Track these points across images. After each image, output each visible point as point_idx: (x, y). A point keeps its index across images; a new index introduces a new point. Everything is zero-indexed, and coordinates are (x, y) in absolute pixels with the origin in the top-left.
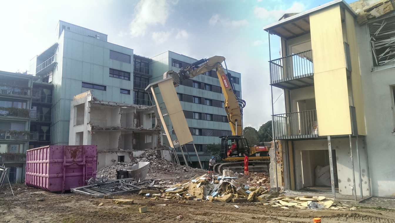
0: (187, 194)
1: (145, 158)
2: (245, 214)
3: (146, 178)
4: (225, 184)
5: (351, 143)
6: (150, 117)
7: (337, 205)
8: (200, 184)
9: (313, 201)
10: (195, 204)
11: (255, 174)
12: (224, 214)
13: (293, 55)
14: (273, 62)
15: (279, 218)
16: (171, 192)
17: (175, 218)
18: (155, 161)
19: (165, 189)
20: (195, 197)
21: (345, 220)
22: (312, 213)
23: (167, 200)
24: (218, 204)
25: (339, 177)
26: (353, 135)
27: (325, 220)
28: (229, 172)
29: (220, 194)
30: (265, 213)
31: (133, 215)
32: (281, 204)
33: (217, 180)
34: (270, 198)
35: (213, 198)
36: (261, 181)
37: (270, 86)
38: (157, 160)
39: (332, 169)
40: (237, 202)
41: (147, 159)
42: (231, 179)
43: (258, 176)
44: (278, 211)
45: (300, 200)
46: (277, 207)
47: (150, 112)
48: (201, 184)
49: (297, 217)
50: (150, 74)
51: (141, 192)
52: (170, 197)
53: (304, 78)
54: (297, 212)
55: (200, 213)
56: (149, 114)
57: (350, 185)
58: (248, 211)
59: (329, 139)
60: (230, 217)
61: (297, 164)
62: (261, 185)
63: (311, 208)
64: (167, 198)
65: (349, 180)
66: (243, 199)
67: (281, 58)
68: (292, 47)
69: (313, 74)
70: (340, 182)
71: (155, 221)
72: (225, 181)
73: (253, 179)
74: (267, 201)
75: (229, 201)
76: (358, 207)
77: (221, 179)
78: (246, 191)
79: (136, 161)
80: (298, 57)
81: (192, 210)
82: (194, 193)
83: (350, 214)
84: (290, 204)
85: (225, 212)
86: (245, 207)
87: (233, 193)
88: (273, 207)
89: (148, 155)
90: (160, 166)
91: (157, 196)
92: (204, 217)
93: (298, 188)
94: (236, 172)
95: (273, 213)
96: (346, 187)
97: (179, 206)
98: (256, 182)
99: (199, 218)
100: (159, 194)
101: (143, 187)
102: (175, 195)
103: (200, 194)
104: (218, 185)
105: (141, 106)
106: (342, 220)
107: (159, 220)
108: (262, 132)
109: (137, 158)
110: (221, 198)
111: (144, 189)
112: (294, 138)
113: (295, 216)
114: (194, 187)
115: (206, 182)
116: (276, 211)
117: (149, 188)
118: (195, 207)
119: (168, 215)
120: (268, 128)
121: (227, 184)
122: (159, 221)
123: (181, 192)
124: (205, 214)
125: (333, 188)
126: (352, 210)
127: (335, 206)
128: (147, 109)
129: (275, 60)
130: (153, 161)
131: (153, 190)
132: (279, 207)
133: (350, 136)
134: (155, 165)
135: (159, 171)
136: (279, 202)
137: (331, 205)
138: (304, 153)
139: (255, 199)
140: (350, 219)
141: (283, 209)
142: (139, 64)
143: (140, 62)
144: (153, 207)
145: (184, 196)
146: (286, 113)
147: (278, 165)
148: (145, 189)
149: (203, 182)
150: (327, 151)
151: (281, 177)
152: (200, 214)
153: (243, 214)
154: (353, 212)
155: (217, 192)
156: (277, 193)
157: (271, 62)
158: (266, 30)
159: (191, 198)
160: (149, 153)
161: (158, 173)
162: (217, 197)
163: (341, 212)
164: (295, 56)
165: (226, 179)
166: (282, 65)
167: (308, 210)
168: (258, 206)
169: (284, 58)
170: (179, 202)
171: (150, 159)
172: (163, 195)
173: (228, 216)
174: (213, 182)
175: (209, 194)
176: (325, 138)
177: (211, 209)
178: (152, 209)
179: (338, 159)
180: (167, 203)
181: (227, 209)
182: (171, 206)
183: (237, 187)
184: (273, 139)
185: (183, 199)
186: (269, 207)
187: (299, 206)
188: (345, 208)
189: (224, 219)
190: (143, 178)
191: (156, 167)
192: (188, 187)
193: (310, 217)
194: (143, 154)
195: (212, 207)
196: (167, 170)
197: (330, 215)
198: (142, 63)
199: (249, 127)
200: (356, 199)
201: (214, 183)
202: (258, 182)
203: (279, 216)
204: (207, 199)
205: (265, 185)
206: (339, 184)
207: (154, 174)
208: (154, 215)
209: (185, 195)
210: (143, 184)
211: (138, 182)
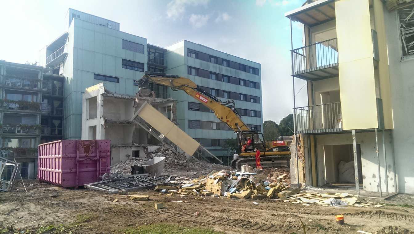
0: (205, 191)
1: (160, 154)
2: (264, 210)
3: (162, 174)
4: (243, 180)
5: (377, 137)
6: (166, 111)
7: (361, 202)
8: (217, 180)
9: (336, 198)
10: (212, 200)
11: (276, 170)
12: (243, 211)
13: (316, 44)
14: (295, 51)
15: (300, 215)
16: (187, 188)
17: (192, 214)
18: (171, 156)
19: (182, 185)
20: (213, 193)
21: (369, 217)
22: (334, 210)
23: (184, 197)
24: (237, 201)
25: (364, 173)
26: (380, 129)
27: (349, 217)
28: (248, 167)
29: (238, 190)
30: (285, 210)
31: (148, 211)
32: (302, 201)
33: (235, 176)
34: (290, 195)
35: (231, 194)
36: (281, 177)
37: (292, 77)
38: (173, 155)
39: (356, 164)
40: (256, 198)
41: (162, 154)
42: (250, 175)
43: (278, 172)
44: (299, 208)
45: (322, 197)
46: (298, 204)
47: (164, 106)
48: (219, 180)
49: (318, 214)
50: (165, 65)
51: (157, 188)
52: (186, 193)
53: (328, 68)
54: (319, 210)
55: (218, 209)
56: (165, 108)
57: (375, 181)
58: (267, 208)
59: (354, 133)
60: (249, 213)
61: (319, 160)
62: (281, 181)
63: (334, 205)
64: (184, 195)
65: (374, 176)
66: (263, 195)
67: (304, 47)
68: (317, 35)
69: (338, 64)
70: (364, 179)
71: (172, 218)
72: (243, 177)
73: (273, 175)
74: (288, 197)
75: (248, 197)
76: (383, 204)
77: (239, 175)
78: (266, 187)
79: (151, 156)
80: (322, 45)
81: (209, 206)
82: (211, 189)
83: (374, 212)
84: (311, 201)
85: (244, 209)
86: (265, 204)
87: (251, 189)
88: (293, 204)
89: (163, 150)
90: (176, 161)
91: (173, 192)
92: (222, 213)
93: (320, 184)
94: (255, 167)
95: (293, 210)
96: (370, 184)
97: (196, 202)
98: (276, 178)
99: (217, 214)
100: (176, 191)
101: (159, 182)
102: (192, 191)
103: (218, 190)
104: (236, 181)
105: (156, 98)
106: (366, 217)
107: (176, 216)
108: (283, 126)
109: (153, 153)
110: (240, 195)
111: (159, 185)
112: (316, 132)
113: (317, 213)
114: (211, 184)
115: (223, 178)
116: (297, 208)
117: (165, 184)
118: (213, 204)
119: (184, 212)
120: (289, 122)
121: (246, 181)
122: (175, 218)
123: (197, 189)
124: (223, 211)
125: (357, 184)
126: (377, 208)
127: (359, 203)
128: (163, 102)
129: (297, 49)
130: (169, 156)
131: (170, 186)
132: (300, 203)
133: (376, 129)
134: (171, 160)
135: (175, 166)
136: (300, 199)
137: (355, 202)
138: (327, 148)
139: (274, 195)
140: (375, 217)
141: (305, 206)
142: (153, 54)
143: (154, 52)
144: (169, 203)
145: (201, 193)
146: (309, 105)
147: (299, 160)
148: (161, 185)
149: (221, 178)
150: (352, 146)
151: (303, 173)
152: (217, 211)
153: (262, 210)
154: (378, 210)
155: (235, 188)
156: (297, 189)
157: (293, 51)
158: (288, 17)
159: (209, 195)
160: (165, 148)
161: (174, 169)
162: (235, 193)
163: (365, 209)
164: (319, 44)
165: (244, 175)
166: (305, 55)
167: (331, 207)
168: (278, 203)
169: (307, 47)
170: (196, 199)
171: (166, 154)
172: (180, 191)
173: (247, 213)
174: (231, 177)
175: (227, 190)
176: (350, 132)
177: (230, 205)
178: (169, 205)
179: (363, 154)
180: (183, 199)
181: (246, 206)
182: (187, 202)
183: (257, 183)
184: (295, 133)
185: (200, 195)
186: (290, 204)
187: (321, 203)
188: (370, 205)
189: (242, 216)
190: (159, 174)
191: (172, 162)
192: (206, 183)
193: (332, 214)
194: (158, 149)
195: (230, 204)
196: (183, 165)
197: (354, 213)
198: (156, 54)
199: (269, 121)
200: (381, 196)
201: (232, 179)
202: (278, 178)
203: (300, 213)
204: (225, 196)
205: (286, 181)
206: (364, 180)
207: (170, 170)
208: (170, 211)
209: (203, 191)
210: (159, 180)
211: (153, 178)
